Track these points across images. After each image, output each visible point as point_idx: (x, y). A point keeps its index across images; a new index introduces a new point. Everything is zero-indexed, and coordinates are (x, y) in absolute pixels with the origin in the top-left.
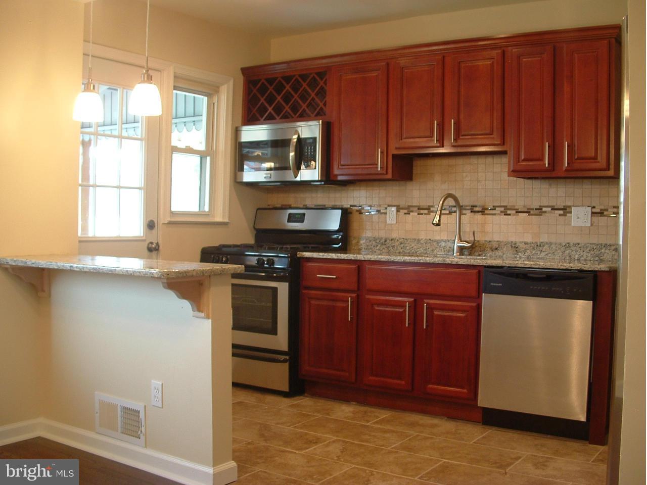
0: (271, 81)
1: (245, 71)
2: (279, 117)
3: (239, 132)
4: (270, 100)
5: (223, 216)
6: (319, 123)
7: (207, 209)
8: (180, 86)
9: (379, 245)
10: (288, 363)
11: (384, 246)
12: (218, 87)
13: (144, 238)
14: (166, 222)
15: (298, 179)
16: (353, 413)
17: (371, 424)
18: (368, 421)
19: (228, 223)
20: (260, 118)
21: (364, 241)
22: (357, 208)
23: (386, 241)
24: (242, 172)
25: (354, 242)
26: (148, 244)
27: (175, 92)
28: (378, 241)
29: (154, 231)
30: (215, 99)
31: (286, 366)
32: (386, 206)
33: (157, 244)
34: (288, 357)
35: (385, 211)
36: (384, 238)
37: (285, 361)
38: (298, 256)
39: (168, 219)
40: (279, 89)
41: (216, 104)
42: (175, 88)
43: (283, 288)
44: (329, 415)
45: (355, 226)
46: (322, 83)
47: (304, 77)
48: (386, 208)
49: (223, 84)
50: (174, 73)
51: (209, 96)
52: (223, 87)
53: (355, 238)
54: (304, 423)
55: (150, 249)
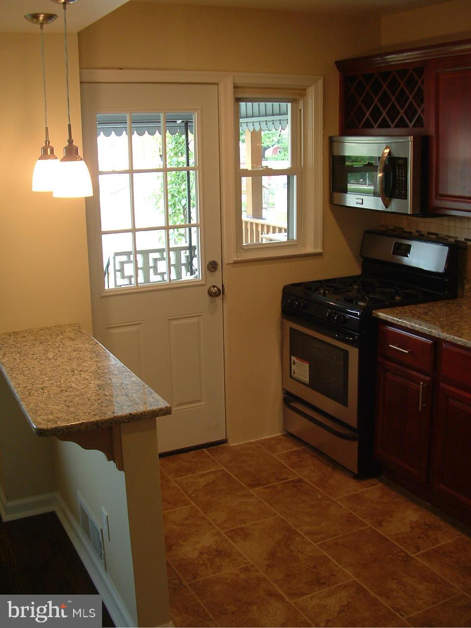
0: (367, 78)
1: (339, 64)
2: (377, 125)
3: (335, 144)
5: (315, 246)
6: (411, 139)
7: (295, 238)
8: (247, 97)
10: (357, 442)
12: (305, 90)
13: (203, 282)
14: (232, 262)
15: (390, 209)
16: (412, 527)
17: (417, 556)
18: (418, 549)
19: (322, 253)
26: (210, 288)
29: (218, 273)
30: (301, 105)
31: (355, 445)
34: (357, 435)
37: (353, 438)
38: (373, 315)
39: (235, 258)
40: (376, 88)
41: (302, 111)
42: (237, 100)
43: (353, 354)
44: (380, 525)
46: (419, 83)
47: (401, 73)
49: (310, 86)
50: (234, 83)
51: (294, 101)
52: (310, 89)
54: (338, 538)
55: (210, 294)
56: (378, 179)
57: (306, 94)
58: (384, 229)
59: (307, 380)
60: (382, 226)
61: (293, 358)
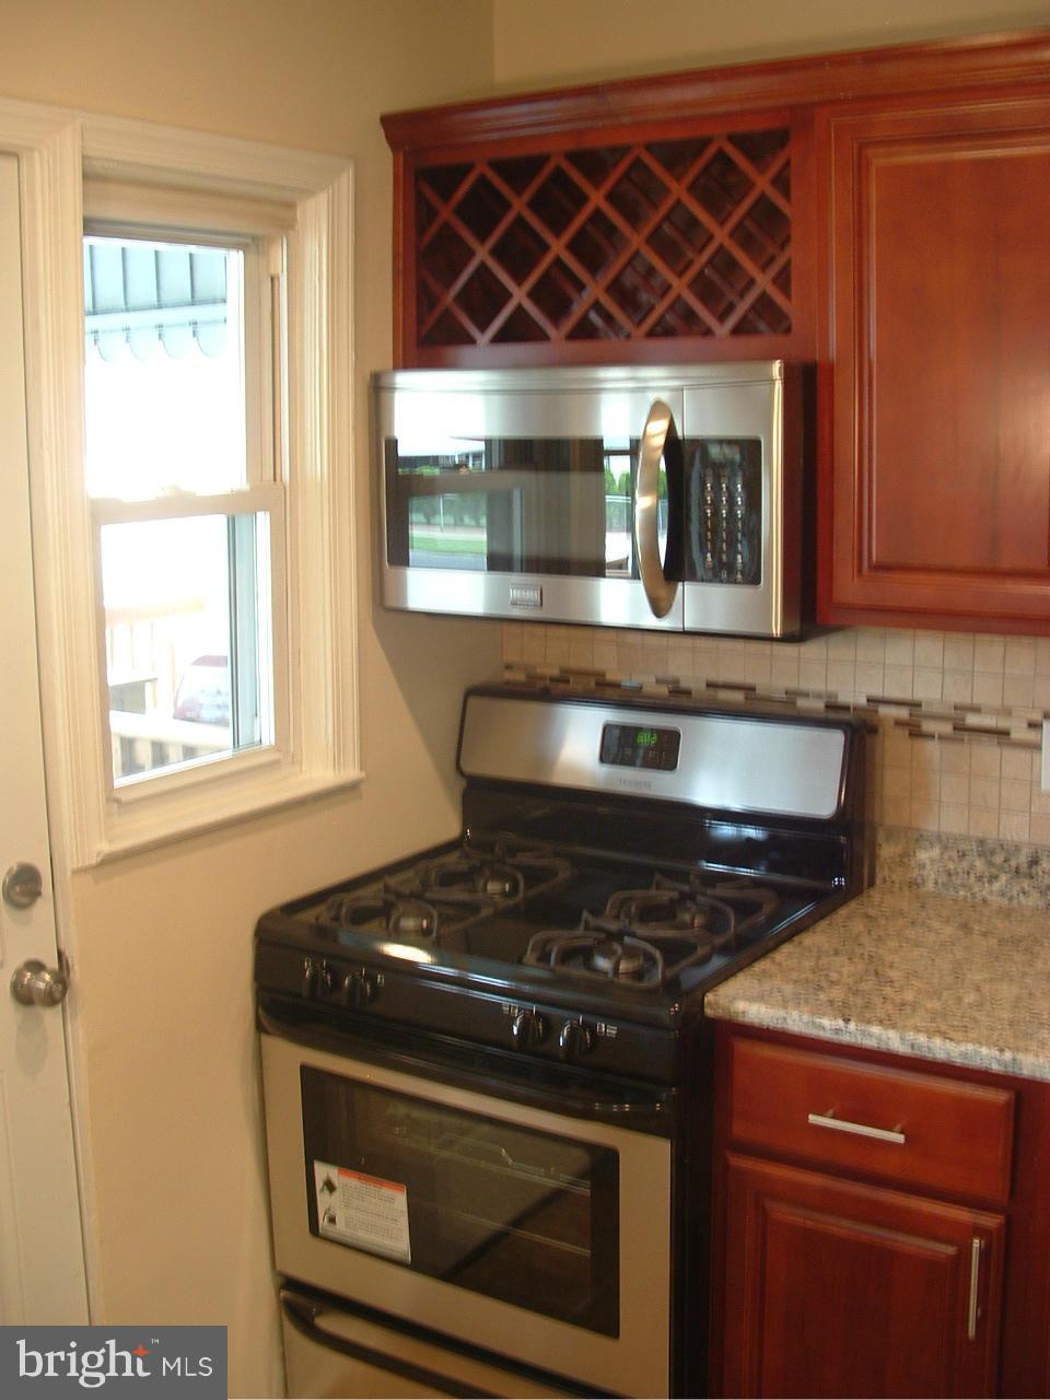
0: (518, 170)
1: (402, 129)
2: (563, 330)
3: (384, 395)
4: (519, 254)
5: (338, 762)
6: (767, 372)
7: (269, 738)
9: (1004, 878)
11: (1026, 883)
12: (291, 205)
14: (94, 861)
15: (672, 622)
20: (474, 331)
21: (936, 852)
22: (903, 713)
23: (1034, 861)
24: (400, 569)
25: (887, 851)
26: (18, 976)
27: (89, 241)
28: (998, 859)
30: (279, 260)
32: (1037, 716)
33: (61, 970)
35: (1032, 736)
36: (1024, 849)
39: (100, 846)
40: (557, 202)
41: (284, 277)
42: (91, 226)
45: (891, 782)
46: (763, 184)
48: (1036, 726)
50: (84, 160)
51: (253, 246)
52: (311, 202)
53: (892, 834)
55: (22, 997)
56: (638, 517)
57: (295, 220)
58: (520, 677)
59: (401, 1245)
60: (508, 667)
61: (322, 1171)
